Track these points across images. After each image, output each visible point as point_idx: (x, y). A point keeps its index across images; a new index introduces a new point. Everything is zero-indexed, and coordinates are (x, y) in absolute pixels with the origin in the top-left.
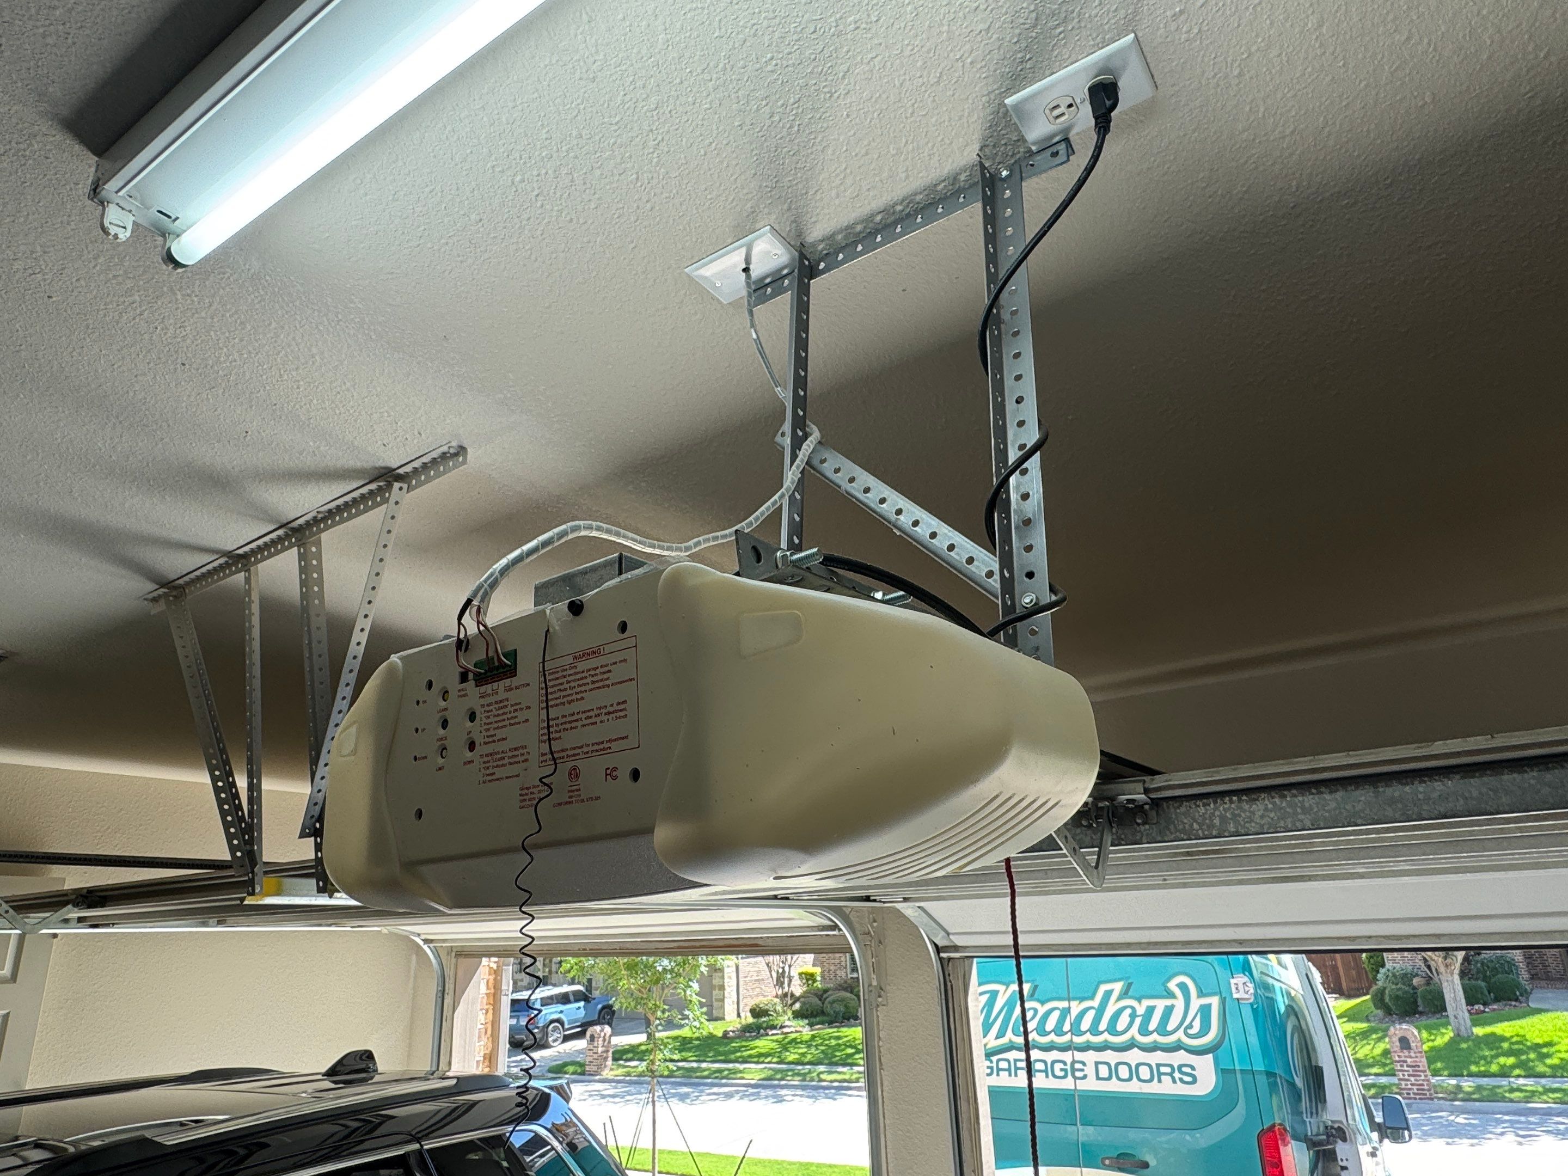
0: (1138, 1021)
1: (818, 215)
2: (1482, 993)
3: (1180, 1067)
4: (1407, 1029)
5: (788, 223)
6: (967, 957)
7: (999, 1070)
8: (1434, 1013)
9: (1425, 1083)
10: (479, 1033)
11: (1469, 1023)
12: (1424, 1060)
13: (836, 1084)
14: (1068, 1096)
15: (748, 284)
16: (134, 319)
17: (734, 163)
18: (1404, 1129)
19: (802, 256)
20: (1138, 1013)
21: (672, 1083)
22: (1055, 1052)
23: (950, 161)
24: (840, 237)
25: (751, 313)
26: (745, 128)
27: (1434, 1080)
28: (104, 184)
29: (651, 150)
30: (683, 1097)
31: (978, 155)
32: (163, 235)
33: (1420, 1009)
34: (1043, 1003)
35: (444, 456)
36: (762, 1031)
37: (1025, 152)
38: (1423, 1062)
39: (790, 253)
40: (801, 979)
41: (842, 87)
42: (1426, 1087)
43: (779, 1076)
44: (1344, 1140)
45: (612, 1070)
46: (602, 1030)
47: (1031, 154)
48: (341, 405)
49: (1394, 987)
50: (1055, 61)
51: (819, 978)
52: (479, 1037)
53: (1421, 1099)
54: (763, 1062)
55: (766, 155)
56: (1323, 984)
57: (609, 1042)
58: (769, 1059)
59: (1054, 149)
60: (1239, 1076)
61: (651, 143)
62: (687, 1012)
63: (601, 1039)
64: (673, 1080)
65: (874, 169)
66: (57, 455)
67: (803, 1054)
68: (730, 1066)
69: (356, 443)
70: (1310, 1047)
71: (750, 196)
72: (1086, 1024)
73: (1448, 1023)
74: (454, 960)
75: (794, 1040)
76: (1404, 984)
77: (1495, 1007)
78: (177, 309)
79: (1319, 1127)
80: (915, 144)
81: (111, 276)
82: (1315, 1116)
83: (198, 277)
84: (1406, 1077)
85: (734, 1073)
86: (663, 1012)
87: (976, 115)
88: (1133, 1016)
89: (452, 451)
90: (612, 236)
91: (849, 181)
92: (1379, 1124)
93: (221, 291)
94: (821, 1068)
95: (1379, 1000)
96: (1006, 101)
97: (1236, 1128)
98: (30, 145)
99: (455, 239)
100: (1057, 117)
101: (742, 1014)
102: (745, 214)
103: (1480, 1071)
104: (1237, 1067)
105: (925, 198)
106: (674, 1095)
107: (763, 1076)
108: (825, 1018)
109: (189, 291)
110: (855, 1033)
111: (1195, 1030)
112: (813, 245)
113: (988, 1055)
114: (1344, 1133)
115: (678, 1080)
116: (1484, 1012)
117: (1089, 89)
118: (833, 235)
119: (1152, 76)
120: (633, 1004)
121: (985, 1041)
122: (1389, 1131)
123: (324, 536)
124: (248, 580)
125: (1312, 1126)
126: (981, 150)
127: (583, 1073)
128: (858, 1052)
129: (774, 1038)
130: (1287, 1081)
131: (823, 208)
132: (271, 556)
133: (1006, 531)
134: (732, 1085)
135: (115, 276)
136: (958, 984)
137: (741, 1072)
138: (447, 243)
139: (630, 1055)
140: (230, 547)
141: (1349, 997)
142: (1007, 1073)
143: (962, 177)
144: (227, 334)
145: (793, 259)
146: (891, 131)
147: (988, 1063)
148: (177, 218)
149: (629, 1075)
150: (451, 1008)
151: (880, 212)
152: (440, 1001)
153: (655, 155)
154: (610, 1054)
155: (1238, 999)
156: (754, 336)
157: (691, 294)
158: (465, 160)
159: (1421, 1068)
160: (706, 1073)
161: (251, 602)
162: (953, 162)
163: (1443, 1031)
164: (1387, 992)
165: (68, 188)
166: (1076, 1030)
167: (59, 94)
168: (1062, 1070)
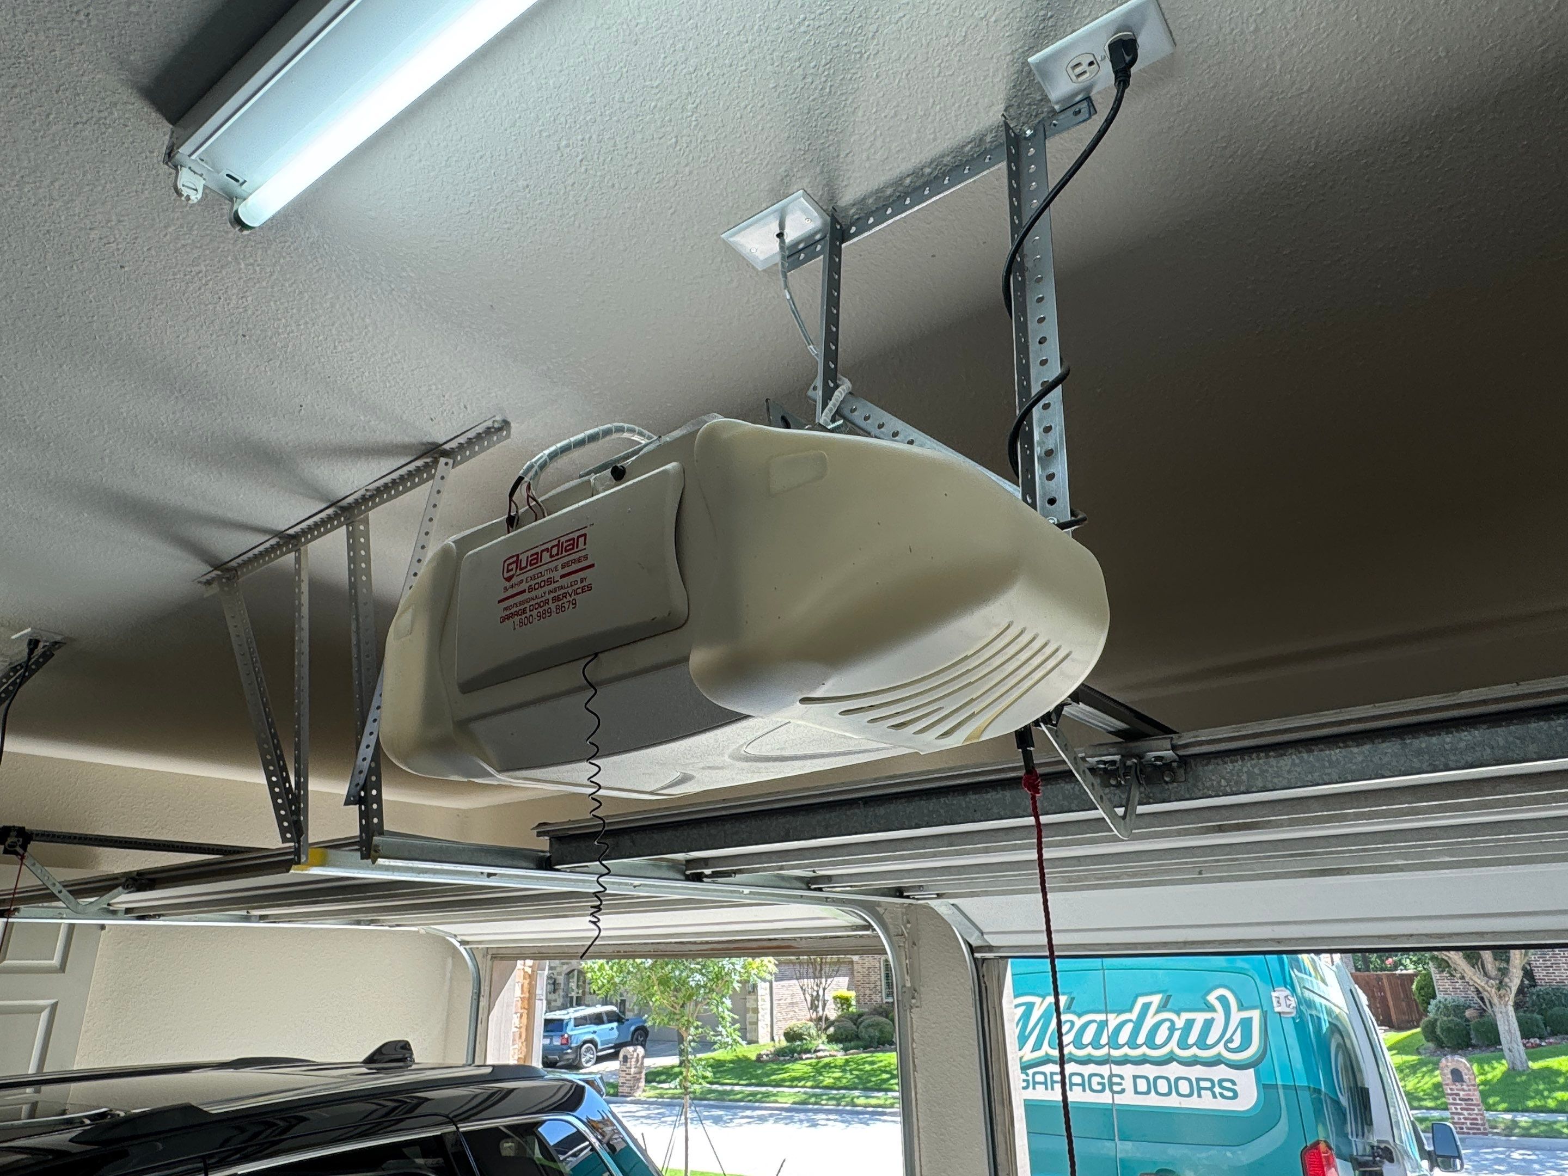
0: (1177, 1034)
1: (849, 178)
2: (1538, 1026)
3: (1221, 1081)
4: (1460, 1061)
5: (820, 187)
6: (1001, 957)
7: (1035, 1083)
8: (1488, 1046)
9: (1479, 1117)
10: (514, 1036)
11: (1524, 1057)
12: (1477, 1093)
13: (870, 1109)
14: (1106, 1111)
15: (782, 247)
16: (200, 289)
17: (769, 125)
18: (1455, 1157)
19: (834, 220)
20: (1177, 1027)
21: (705, 1106)
22: (1092, 1065)
23: (976, 121)
24: (871, 201)
25: (785, 276)
26: (779, 90)
27: (1487, 1114)
28: (178, 148)
29: (690, 114)
30: (717, 1120)
31: (1003, 115)
32: (231, 200)
33: (1473, 1042)
34: (1080, 1016)
35: (488, 431)
36: (796, 1055)
37: (1048, 113)
38: (1476, 1097)
39: (822, 217)
40: (836, 1003)
41: (872, 47)
42: (1480, 1122)
43: (813, 1100)
44: (1391, 1160)
45: (644, 1091)
46: (635, 1051)
47: (1054, 113)
48: (391, 378)
49: (1445, 1018)
50: (1076, 19)
51: (853, 1003)
52: (514, 1040)
53: (1474, 1134)
54: (796, 1086)
55: (799, 118)
56: (1369, 1006)
57: (642, 1063)
58: (802, 1083)
59: (1076, 108)
60: (1281, 1091)
61: (690, 106)
62: (720, 1029)
63: (634, 1060)
64: (706, 1102)
65: (903, 131)
66: (122, 431)
67: (839, 1079)
68: (763, 1089)
69: (405, 418)
70: (1355, 1067)
71: (784, 159)
72: (1123, 1037)
73: (1503, 1057)
74: (489, 963)
75: (827, 1065)
76: (1456, 1016)
77: (1551, 1040)
78: (240, 279)
79: (1365, 1149)
80: (942, 105)
81: (179, 245)
82: (1360, 1136)
83: (260, 246)
84: (1459, 1111)
85: (768, 1097)
86: (697, 1028)
87: (1000, 76)
88: (1172, 1029)
89: (496, 425)
90: (652, 202)
91: (879, 143)
92: (1429, 1152)
93: (282, 261)
94: (857, 1093)
95: (1430, 1032)
96: (1030, 60)
97: (1279, 1144)
98: (112, 113)
99: (504, 205)
100: (1079, 75)
101: (776, 1038)
102: (779, 178)
103: (1536, 1106)
104: (1279, 1083)
105: (953, 160)
106: (707, 1118)
107: (797, 1099)
108: (861, 1043)
109: (252, 261)
110: (890, 1058)
111: (1236, 1043)
112: (846, 209)
113: (1024, 1068)
114: (1391, 1153)
115: (711, 1102)
116: (1540, 1045)
117: (1109, 46)
118: (864, 199)
119: (1171, 32)
120: (666, 1020)
121: (1021, 1053)
122: (1439, 1159)
123: (372, 514)
124: (298, 560)
125: (1358, 1147)
126: (1005, 110)
127: (616, 1095)
128: (893, 1077)
129: (808, 1062)
130: (1331, 1098)
131: (854, 171)
132: (321, 535)
133: (1029, 460)
134: (766, 1109)
135: (184, 246)
136: (992, 985)
137: (774, 1095)
138: (495, 210)
139: (663, 1077)
140: (282, 527)
141: (1400, 1029)
142: (1043, 1086)
143: (988, 139)
144: (286, 305)
145: (825, 224)
146: (919, 91)
147: (1023, 1076)
148: (245, 181)
149: (662, 1097)
150: (486, 1011)
151: (908, 176)
152: (475, 1002)
153: (694, 118)
154: (643, 1076)
155: (1280, 1013)
156: (788, 297)
157: (727, 262)
158: (514, 125)
159: (1474, 1102)
160: (739, 1096)
161: (300, 581)
162: (979, 123)
163: (1496, 1065)
164: (1438, 1024)
165: (144, 155)
166: (1113, 1043)
167: (140, 63)
168: (1099, 1084)
